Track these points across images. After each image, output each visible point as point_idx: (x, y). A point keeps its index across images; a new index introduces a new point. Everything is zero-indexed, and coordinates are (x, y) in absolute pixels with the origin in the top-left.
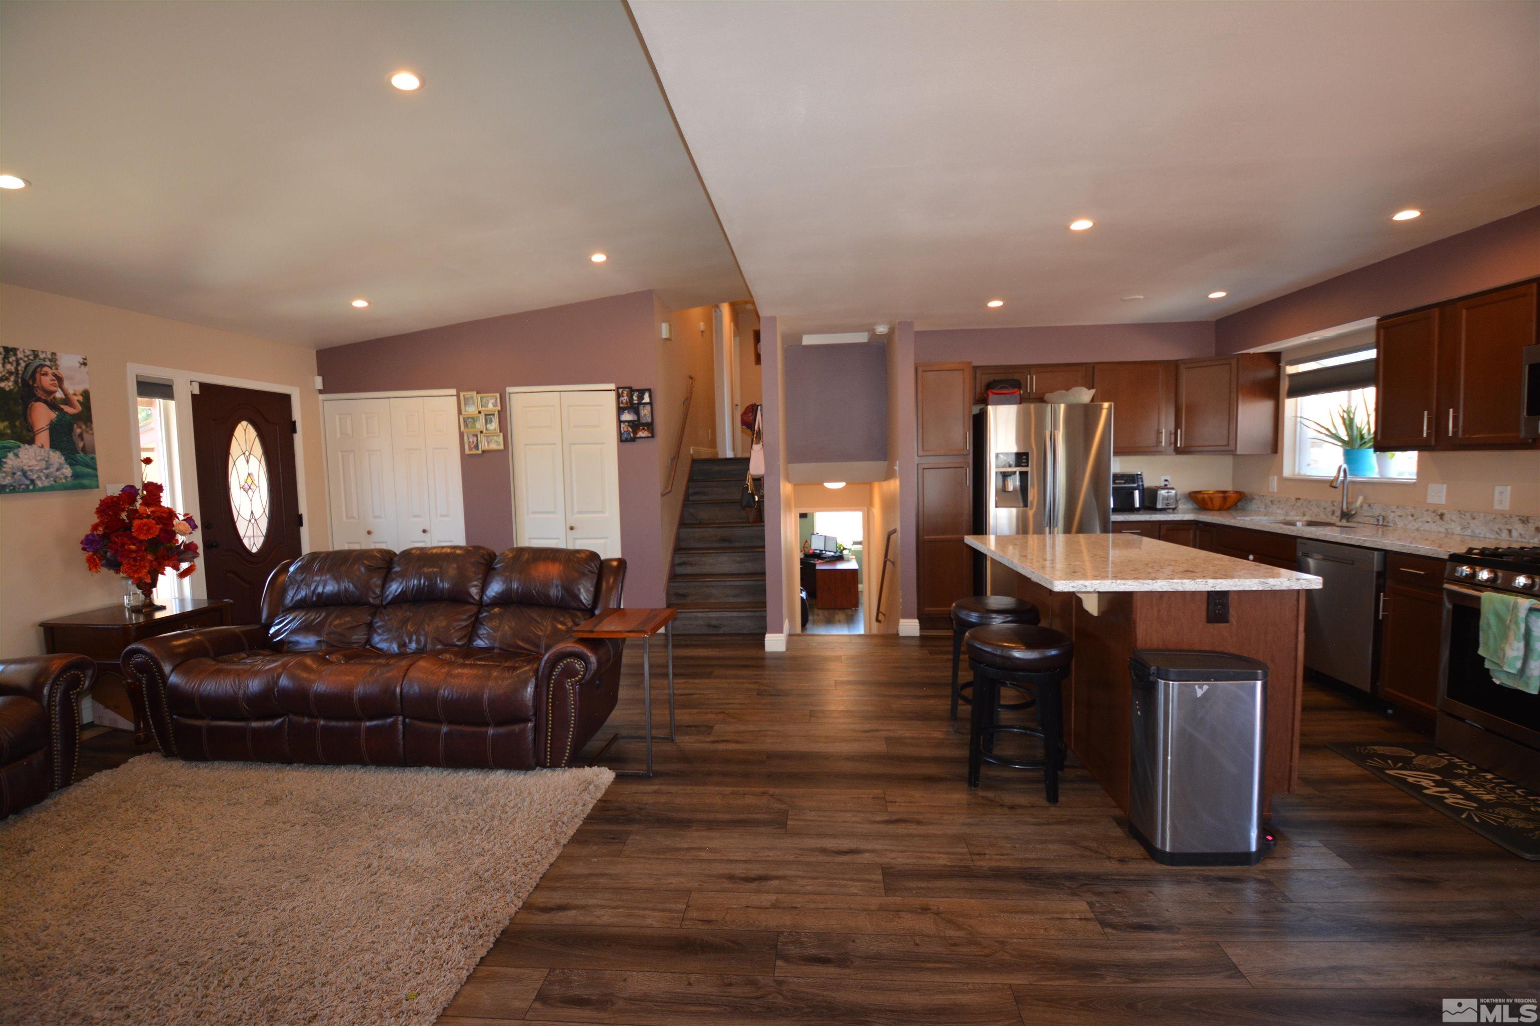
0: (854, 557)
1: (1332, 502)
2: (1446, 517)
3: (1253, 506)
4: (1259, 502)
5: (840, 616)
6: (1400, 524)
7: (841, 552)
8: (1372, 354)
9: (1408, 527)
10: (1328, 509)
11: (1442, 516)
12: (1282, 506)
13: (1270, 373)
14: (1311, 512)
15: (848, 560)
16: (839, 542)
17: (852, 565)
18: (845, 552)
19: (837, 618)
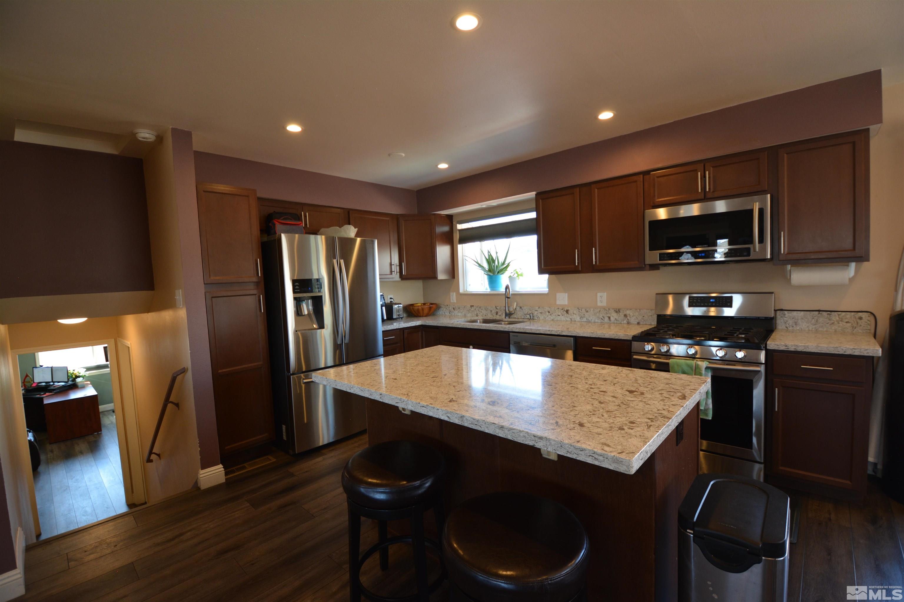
0: (89, 382)
1: (496, 307)
2: (569, 312)
3: (440, 312)
4: (445, 309)
5: (82, 445)
6: (542, 317)
7: (74, 380)
8: (533, 215)
9: (547, 319)
10: (493, 312)
11: (567, 311)
12: (462, 311)
13: (446, 229)
14: (481, 314)
15: (83, 387)
16: (71, 370)
17: (90, 391)
18: (79, 380)
19: (77, 449)
